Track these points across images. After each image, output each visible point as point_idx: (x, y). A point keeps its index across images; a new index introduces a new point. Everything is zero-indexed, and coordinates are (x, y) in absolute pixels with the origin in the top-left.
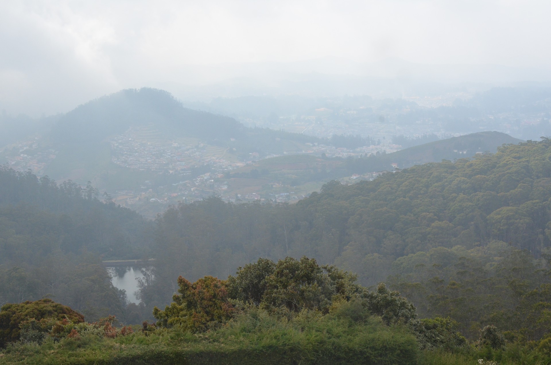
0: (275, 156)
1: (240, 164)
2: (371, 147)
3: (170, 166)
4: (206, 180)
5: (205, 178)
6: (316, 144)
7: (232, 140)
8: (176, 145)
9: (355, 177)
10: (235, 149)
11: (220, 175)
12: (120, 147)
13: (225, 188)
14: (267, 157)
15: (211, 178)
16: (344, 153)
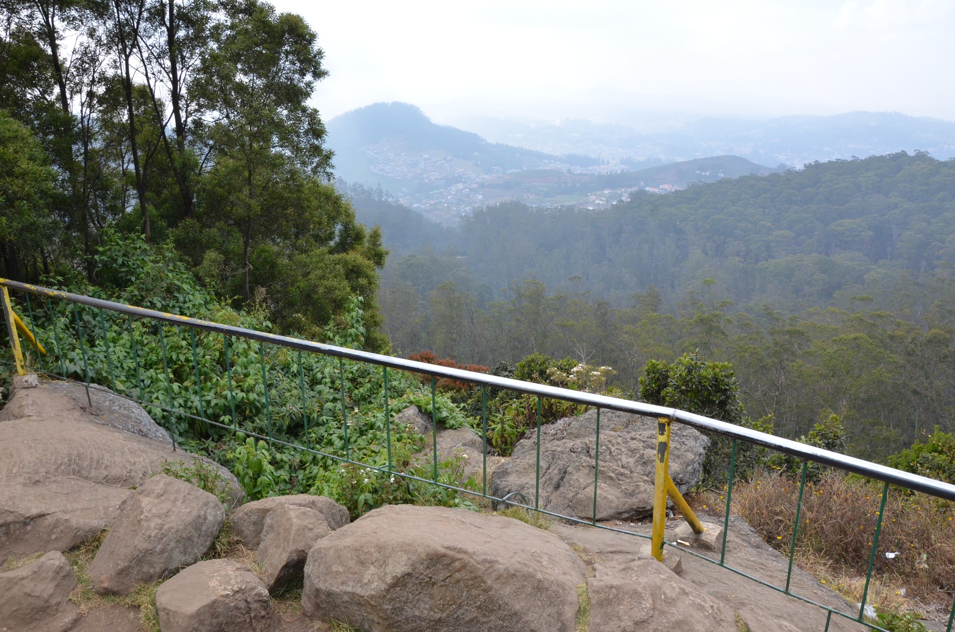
0: (516, 171)
1: (487, 177)
2: (602, 166)
3: (425, 176)
4: (462, 190)
5: (461, 187)
6: (552, 161)
7: (476, 154)
8: (426, 156)
9: (607, 192)
10: (479, 162)
11: (475, 186)
12: (376, 156)
13: (481, 197)
14: (510, 171)
15: (466, 188)
16: (578, 170)
